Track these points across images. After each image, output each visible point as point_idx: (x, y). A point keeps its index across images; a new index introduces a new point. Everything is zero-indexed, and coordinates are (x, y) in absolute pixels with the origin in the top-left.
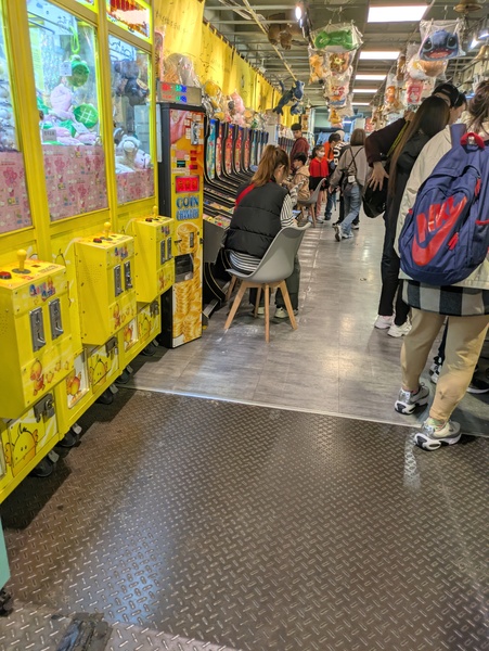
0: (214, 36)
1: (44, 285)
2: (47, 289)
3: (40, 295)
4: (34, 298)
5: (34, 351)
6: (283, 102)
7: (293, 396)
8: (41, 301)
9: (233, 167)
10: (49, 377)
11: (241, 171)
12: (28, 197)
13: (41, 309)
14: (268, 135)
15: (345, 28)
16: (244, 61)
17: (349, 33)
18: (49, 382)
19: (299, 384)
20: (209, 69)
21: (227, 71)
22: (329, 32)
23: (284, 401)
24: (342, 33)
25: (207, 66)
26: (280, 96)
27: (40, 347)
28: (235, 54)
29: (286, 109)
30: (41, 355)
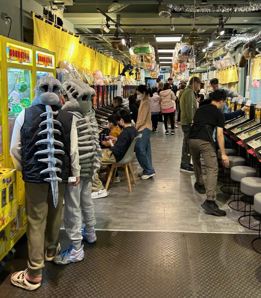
0: (86, 47)
1: (8, 179)
2: (9, 180)
3: (6, 183)
4: (4, 184)
5: (2, 207)
6: (124, 71)
7: (124, 224)
8: (6, 185)
9: (98, 105)
10: (7, 220)
11: (102, 106)
12: (2, 142)
13: (6, 189)
14: (117, 86)
15: (146, 46)
16: (101, 54)
17: (148, 48)
18: (6, 222)
19: (127, 218)
20: (83, 61)
21: (92, 61)
22: (139, 47)
23: (120, 227)
24: (145, 48)
25: (82, 61)
26: (123, 67)
27: (4, 206)
28: (97, 52)
29: (127, 73)
30: (4, 209)
